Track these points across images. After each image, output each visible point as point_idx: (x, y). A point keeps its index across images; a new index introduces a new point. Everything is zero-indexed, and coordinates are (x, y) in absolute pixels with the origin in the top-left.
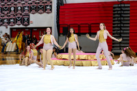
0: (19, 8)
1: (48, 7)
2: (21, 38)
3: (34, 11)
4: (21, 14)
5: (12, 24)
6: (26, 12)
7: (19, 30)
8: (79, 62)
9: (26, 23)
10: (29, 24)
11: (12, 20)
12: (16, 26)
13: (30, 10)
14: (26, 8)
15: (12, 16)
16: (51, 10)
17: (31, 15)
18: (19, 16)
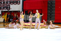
0: (5, 2)
1: (18, 2)
2: (6, 16)
3: (12, 3)
4: (6, 5)
5: (2, 9)
6: (9, 4)
7: (5, 12)
8: (32, 27)
9: (8, 9)
10: (10, 9)
11: (2, 8)
12: (4, 10)
13: (10, 3)
14: (9, 2)
15: (2, 6)
16: (20, 3)
17: (11, 5)
18: (5, 5)
